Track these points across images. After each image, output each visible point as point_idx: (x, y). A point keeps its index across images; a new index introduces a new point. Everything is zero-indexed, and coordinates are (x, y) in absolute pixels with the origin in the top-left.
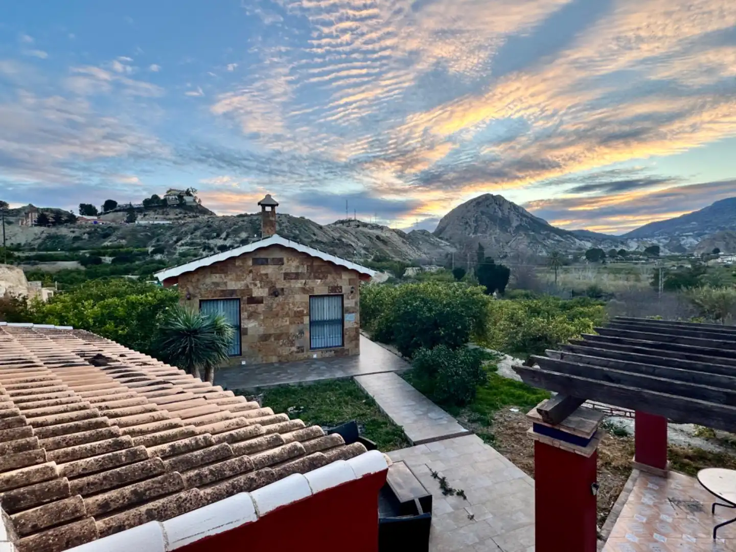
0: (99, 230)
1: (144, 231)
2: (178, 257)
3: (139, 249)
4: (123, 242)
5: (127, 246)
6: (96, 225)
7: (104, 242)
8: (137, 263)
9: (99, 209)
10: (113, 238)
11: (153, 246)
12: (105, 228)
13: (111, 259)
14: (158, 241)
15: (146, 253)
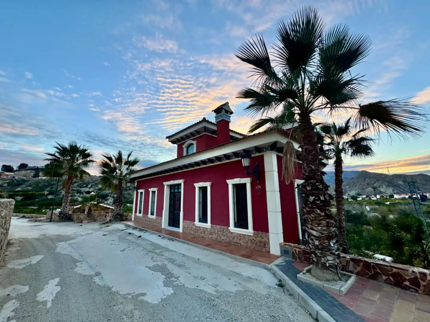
0: (15, 181)
1: (44, 183)
2: (62, 197)
3: (40, 193)
4: (30, 188)
5: (32, 190)
6: (14, 179)
7: (17, 188)
8: (37, 200)
9: (15, 168)
10: (24, 186)
11: (47, 191)
12: (20, 180)
13: (21, 198)
14: (51, 188)
15: (44, 195)
